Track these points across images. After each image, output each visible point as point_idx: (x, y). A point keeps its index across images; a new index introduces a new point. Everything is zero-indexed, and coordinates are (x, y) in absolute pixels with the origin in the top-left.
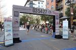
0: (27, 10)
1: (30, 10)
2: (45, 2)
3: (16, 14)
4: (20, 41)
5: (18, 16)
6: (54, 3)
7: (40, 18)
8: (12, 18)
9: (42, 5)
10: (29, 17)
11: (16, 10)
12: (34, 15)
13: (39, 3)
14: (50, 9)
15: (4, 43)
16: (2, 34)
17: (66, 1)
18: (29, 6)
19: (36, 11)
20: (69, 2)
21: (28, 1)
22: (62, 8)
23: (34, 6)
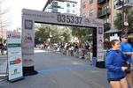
0: (48, 17)
1: (53, 17)
2: (79, 3)
3: (27, 24)
4: (36, 73)
5: (31, 28)
6: (95, 6)
7: (70, 31)
8: (20, 31)
9: (73, 9)
10: (50, 30)
11: (29, 17)
12: (59, 27)
13: (68, 6)
14: (87, 16)
15: (7, 77)
16: (4, 61)
17: (116, 3)
18: (50, 11)
19: (62, 20)
20: (120, 3)
21: (48, 3)
22: (108, 15)
23: (59, 10)
